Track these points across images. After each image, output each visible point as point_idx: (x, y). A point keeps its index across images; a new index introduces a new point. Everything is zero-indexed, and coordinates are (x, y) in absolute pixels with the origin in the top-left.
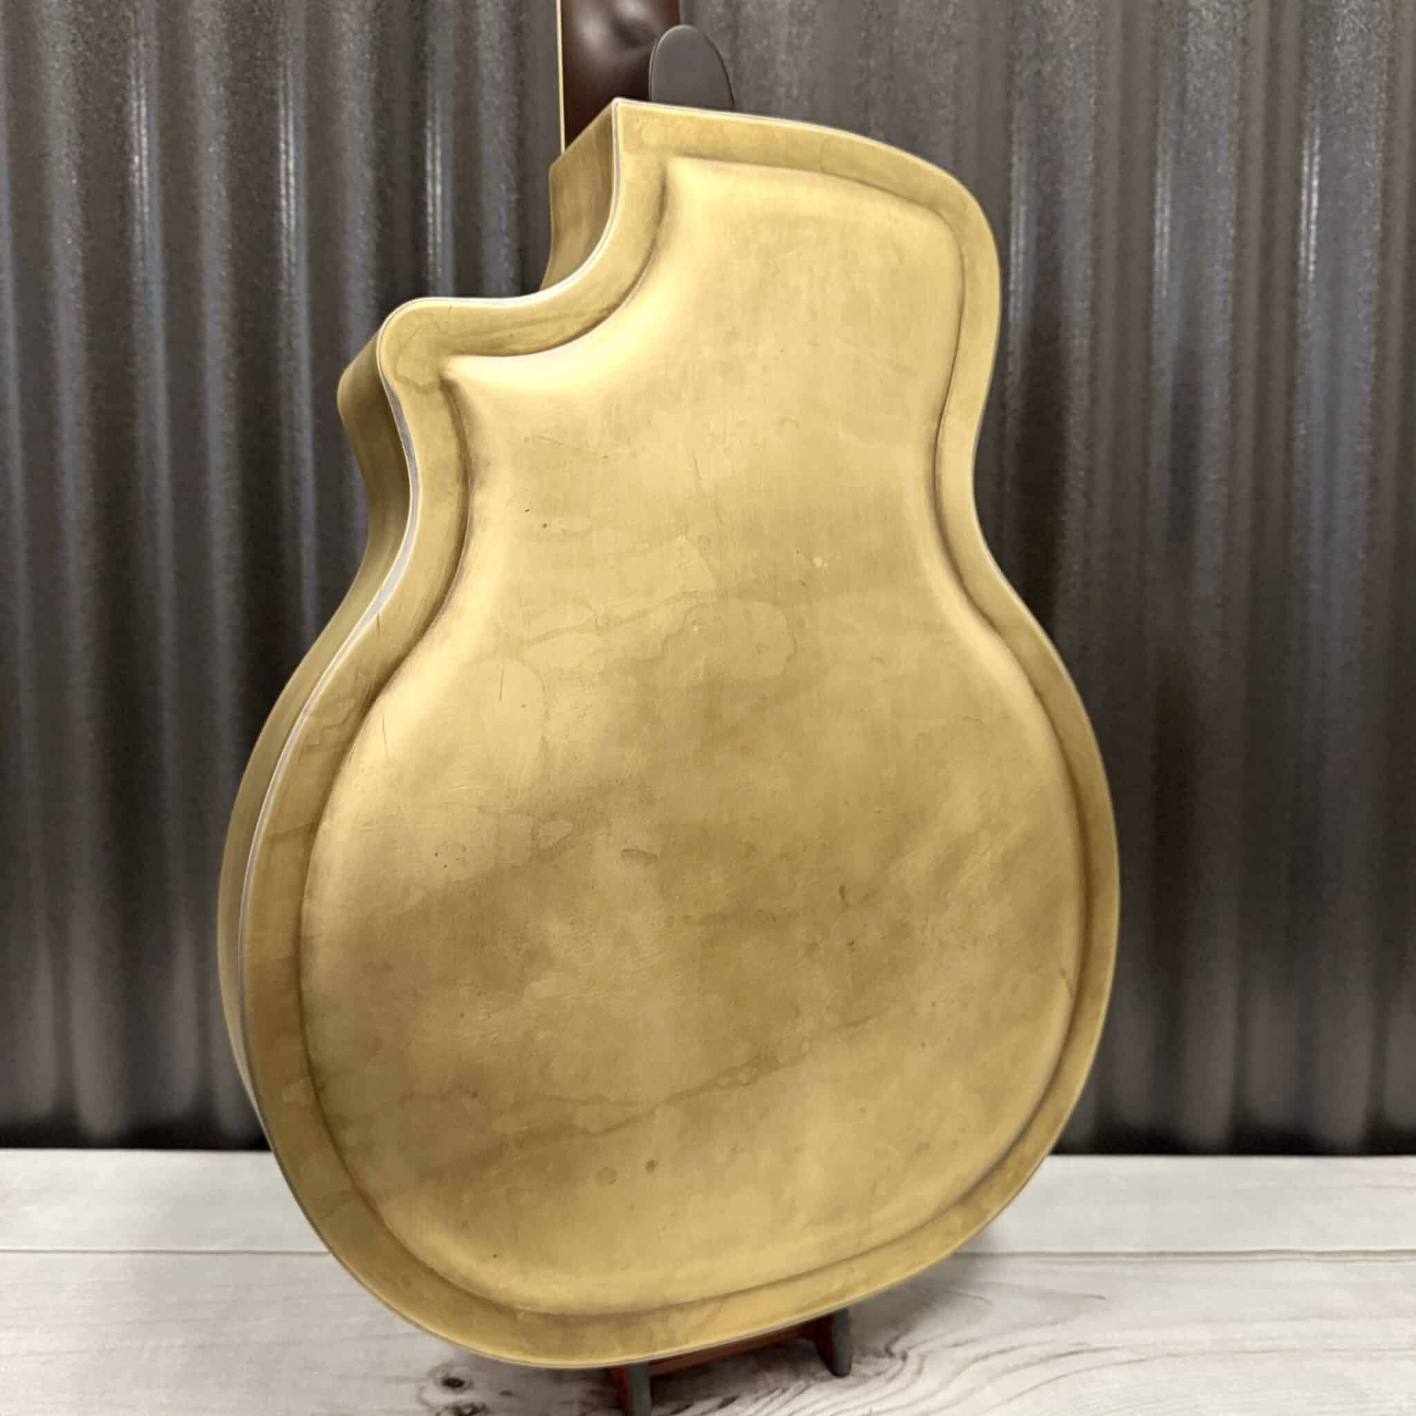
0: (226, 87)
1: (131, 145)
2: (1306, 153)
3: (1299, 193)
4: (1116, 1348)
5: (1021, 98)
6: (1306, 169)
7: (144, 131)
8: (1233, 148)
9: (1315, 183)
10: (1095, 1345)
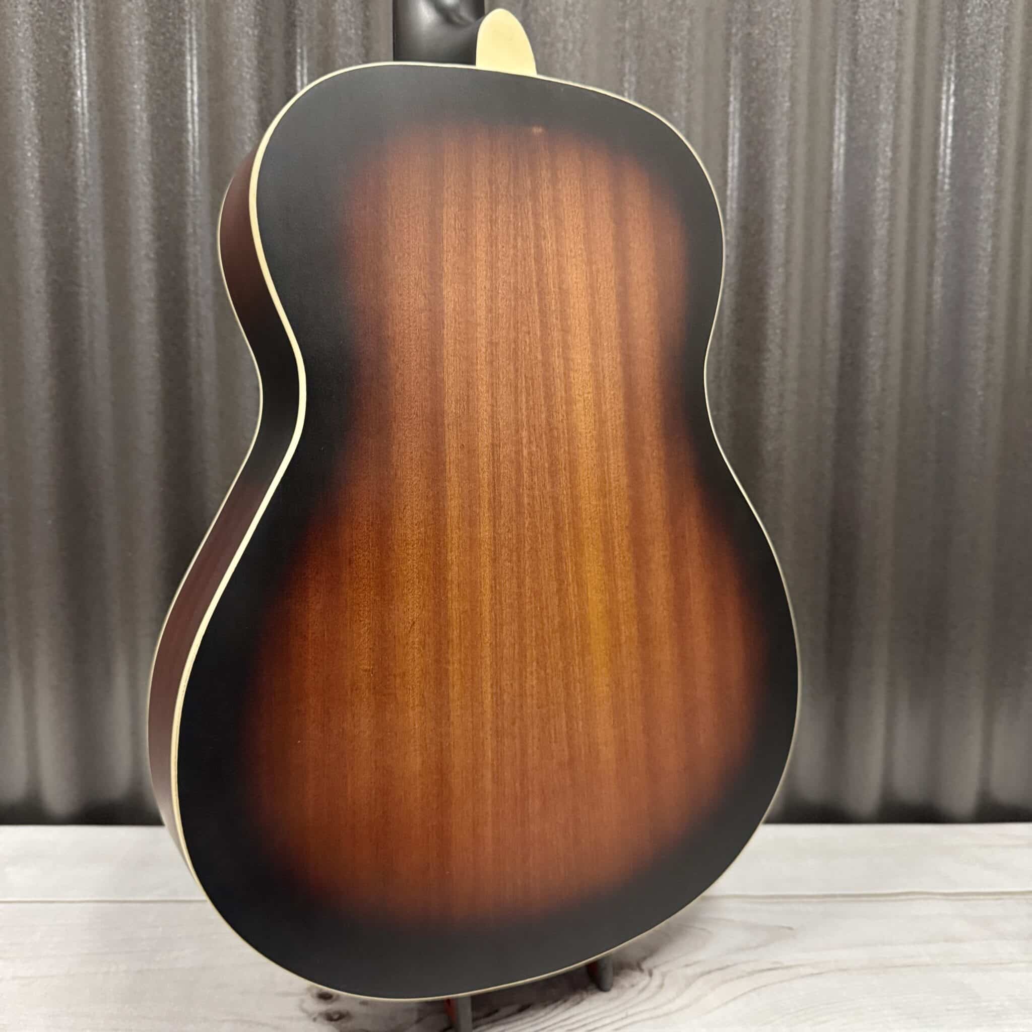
0: (146, 39)
1: (75, 83)
2: (944, 96)
3: (939, 125)
4: (802, 966)
5: (736, 53)
6: (944, 107)
7: (84, 72)
8: (891, 92)
9: (951, 118)
10: (786, 964)
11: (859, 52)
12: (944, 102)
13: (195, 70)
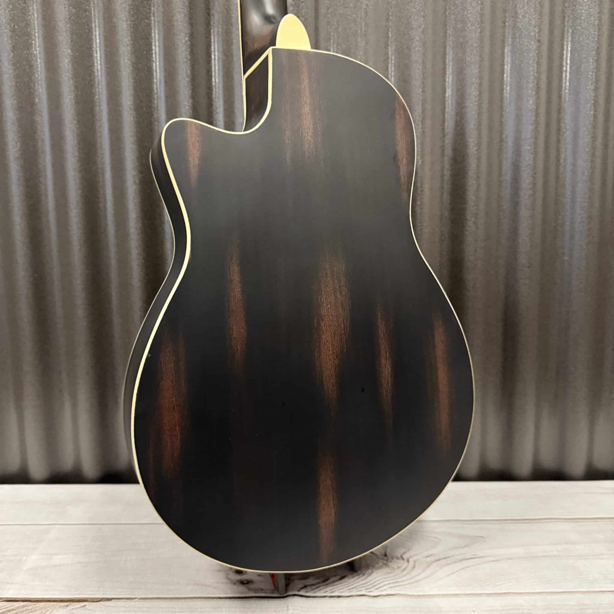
4: (488, 556)
10: (480, 555)
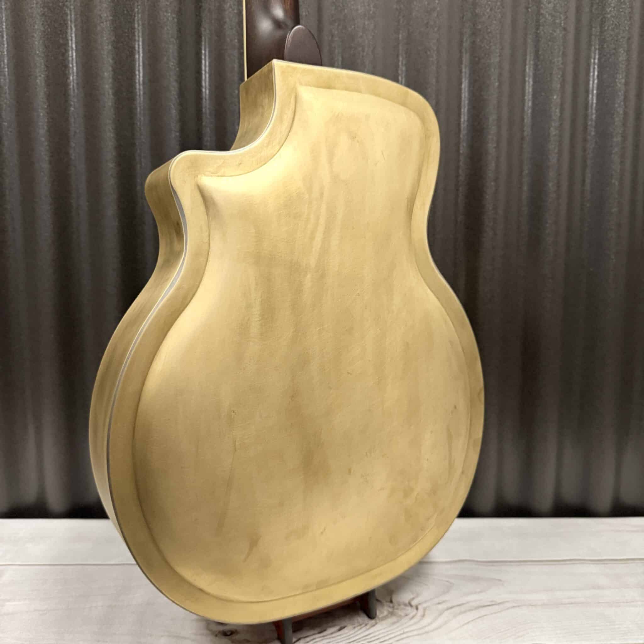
11: (540, 53)
12: (591, 82)
13: (141, 64)
